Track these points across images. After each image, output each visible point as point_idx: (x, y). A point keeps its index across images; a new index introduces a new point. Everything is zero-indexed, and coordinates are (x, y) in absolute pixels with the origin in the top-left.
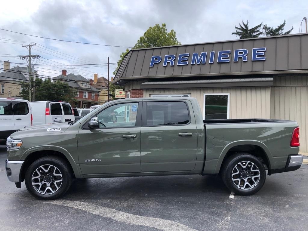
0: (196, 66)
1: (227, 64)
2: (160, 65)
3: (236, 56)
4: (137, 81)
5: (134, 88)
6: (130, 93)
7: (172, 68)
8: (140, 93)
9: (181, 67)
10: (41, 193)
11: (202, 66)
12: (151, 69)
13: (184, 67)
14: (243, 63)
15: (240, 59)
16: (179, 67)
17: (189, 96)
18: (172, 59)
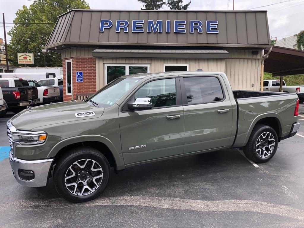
0: (152, 34)
1: (184, 35)
2: (111, 30)
3: (192, 27)
4: (82, 47)
5: (78, 55)
6: (72, 60)
7: (126, 34)
8: (85, 61)
9: (136, 35)
10: (78, 194)
11: (159, 35)
12: (101, 35)
13: (140, 35)
14: (198, 34)
15: (196, 31)
16: (134, 34)
17: (148, 66)
18: (125, 25)
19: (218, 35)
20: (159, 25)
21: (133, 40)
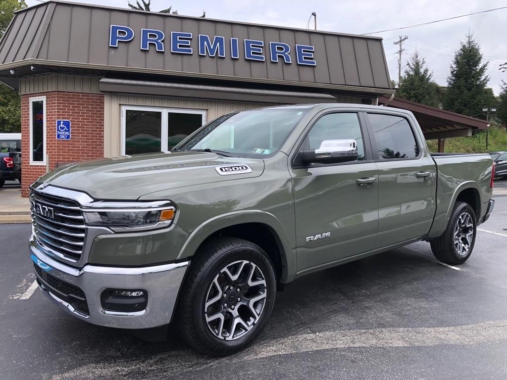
0: (207, 58)
1: (262, 64)
2: (132, 45)
4: (70, 74)
5: (61, 89)
6: (47, 98)
7: (161, 55)
9: (179, 58)
10: (225, 337)
11: (219, 61)
12: (112, 52)
13: (185, 58)
14: (284, 66)
15: (281, 59)
16: (176, 56)
17: (204, 113)
18: (158, 39)
19: (316, 69)
20: (218, 44)
21: (173, 67)
